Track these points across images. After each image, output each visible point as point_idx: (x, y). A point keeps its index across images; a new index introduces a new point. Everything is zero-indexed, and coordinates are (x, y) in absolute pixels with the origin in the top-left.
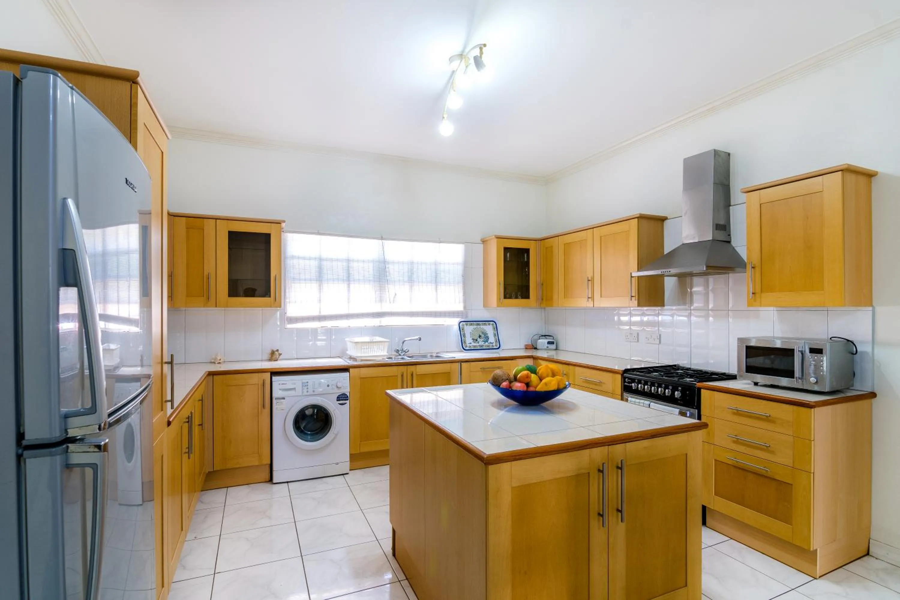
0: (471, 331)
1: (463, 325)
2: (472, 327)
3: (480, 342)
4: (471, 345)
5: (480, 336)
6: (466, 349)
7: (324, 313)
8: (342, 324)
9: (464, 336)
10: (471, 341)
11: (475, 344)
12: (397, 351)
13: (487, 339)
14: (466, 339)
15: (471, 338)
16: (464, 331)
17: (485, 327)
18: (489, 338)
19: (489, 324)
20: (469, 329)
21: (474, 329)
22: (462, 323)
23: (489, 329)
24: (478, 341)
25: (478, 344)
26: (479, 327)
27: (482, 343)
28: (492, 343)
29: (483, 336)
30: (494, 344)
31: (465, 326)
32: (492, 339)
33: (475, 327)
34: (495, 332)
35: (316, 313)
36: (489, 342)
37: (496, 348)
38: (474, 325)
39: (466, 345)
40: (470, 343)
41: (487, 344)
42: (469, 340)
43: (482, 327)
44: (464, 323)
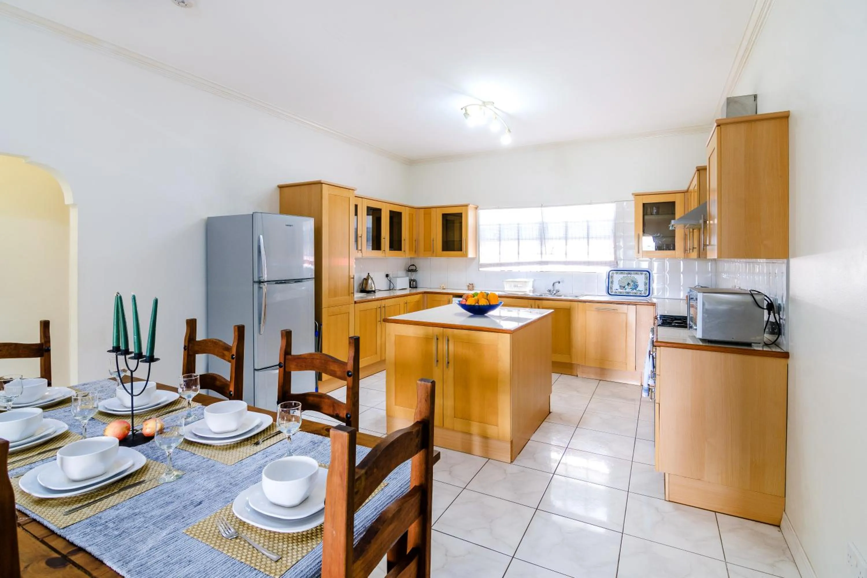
0: (621, 279)
1: (613, 273)
2: (622, 276)
3: (627, 289)
4: (617, 291)
5: (628, 284)
6: (612, 294)
7: (502, 261)
8: (515, 269)
9: (612, 282)
10: (618, 287)
11: (621, 291)
12: (550, 291)
13: (636, 286)
14: (613, 285)
15: (619, 285)
16: (613, 279)
17: (636, 276)
18: (638, 287)
19: (642, 274)
20: (617, 278)
21: (623, 277)
22: (612, 271)
23: (641, 279)
24: (625, 288)
25: (624, 291)
26: (629, 275)
27: (629, 290)
28: (640, 291)
29: (632, 284)
30: (643, 292)
31: (615, 274)
32: (641, 287)
33: (625, 275)
34: (646, 281)
35: (497, 261)
36: (637, 289)
37: (645, 295)
38: (624, 274)
39: (612, 291)
40: (617, 289)
41: (635, 291)
42: (616, 286)
43: (632, 275)
44: (614, 272)
